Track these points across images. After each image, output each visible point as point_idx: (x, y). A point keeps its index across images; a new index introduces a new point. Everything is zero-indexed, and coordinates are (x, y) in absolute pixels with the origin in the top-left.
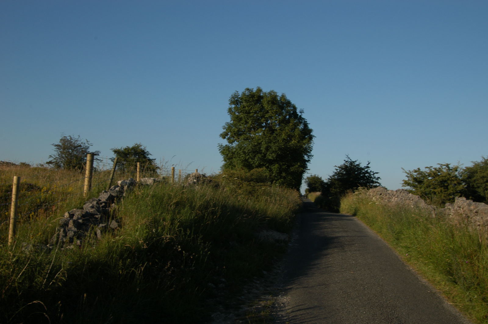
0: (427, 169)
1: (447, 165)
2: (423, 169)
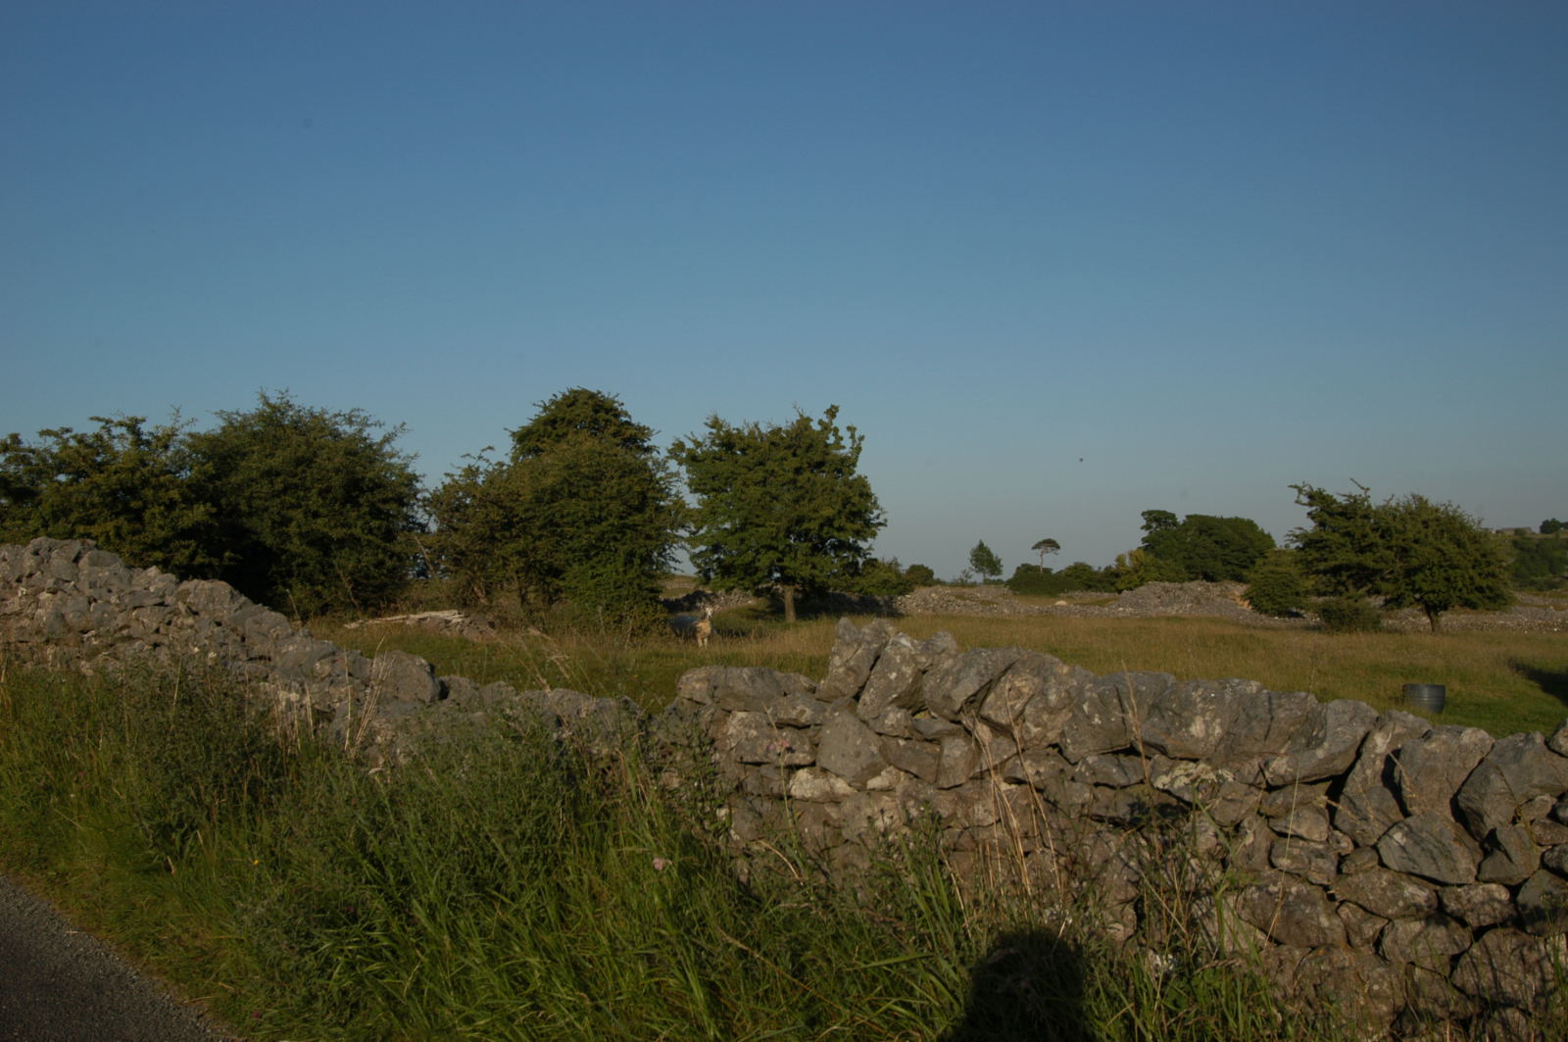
0: (50, 440)
1: (133, 427)
2: (31, 440)
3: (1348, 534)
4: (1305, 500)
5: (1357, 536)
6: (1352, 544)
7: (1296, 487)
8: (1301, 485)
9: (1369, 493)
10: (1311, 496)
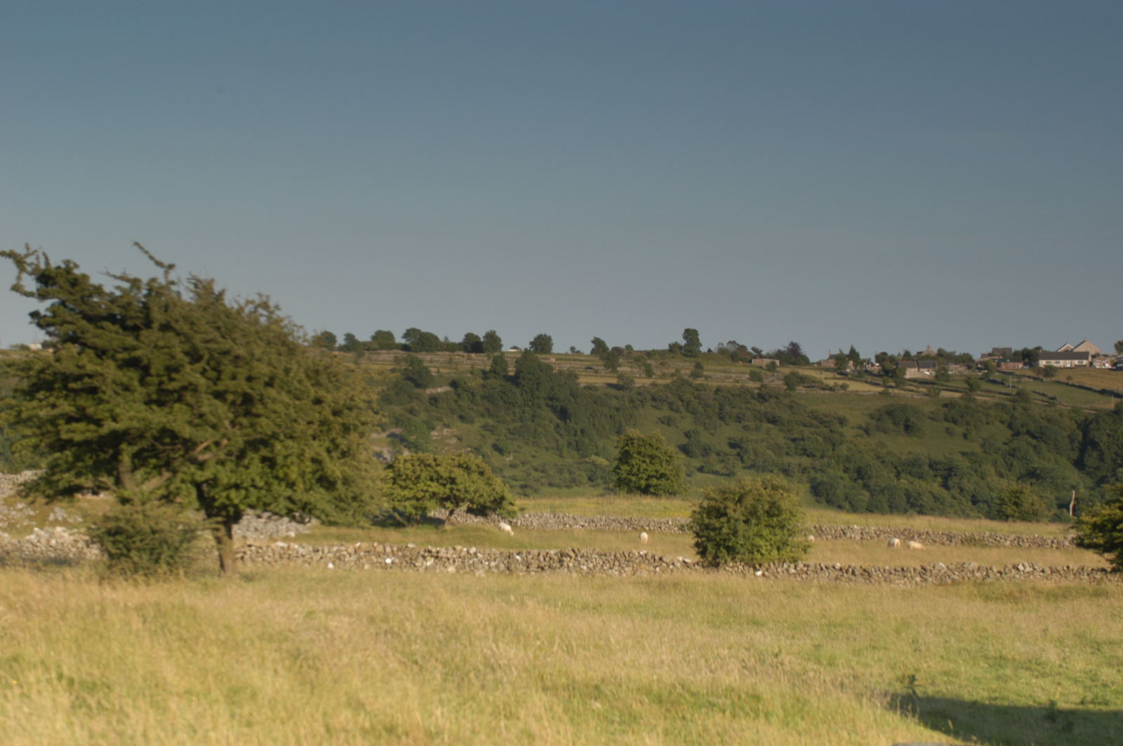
3: (133, 363)
4: (31, 284)
5: (157, 367)
6: (142, 382)
7: (11, 255)
8: (21, 251)
9: (173, 276)
10: (45, 278)
